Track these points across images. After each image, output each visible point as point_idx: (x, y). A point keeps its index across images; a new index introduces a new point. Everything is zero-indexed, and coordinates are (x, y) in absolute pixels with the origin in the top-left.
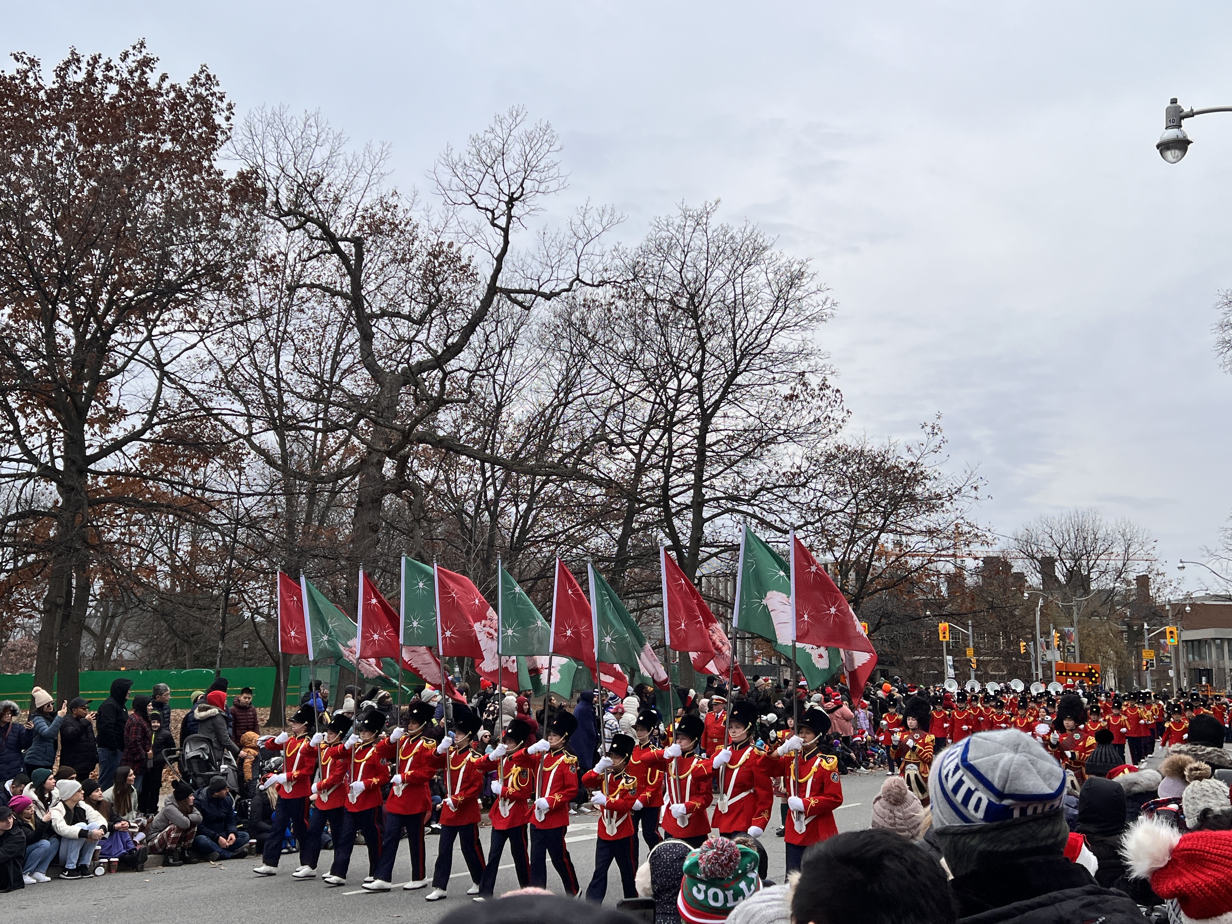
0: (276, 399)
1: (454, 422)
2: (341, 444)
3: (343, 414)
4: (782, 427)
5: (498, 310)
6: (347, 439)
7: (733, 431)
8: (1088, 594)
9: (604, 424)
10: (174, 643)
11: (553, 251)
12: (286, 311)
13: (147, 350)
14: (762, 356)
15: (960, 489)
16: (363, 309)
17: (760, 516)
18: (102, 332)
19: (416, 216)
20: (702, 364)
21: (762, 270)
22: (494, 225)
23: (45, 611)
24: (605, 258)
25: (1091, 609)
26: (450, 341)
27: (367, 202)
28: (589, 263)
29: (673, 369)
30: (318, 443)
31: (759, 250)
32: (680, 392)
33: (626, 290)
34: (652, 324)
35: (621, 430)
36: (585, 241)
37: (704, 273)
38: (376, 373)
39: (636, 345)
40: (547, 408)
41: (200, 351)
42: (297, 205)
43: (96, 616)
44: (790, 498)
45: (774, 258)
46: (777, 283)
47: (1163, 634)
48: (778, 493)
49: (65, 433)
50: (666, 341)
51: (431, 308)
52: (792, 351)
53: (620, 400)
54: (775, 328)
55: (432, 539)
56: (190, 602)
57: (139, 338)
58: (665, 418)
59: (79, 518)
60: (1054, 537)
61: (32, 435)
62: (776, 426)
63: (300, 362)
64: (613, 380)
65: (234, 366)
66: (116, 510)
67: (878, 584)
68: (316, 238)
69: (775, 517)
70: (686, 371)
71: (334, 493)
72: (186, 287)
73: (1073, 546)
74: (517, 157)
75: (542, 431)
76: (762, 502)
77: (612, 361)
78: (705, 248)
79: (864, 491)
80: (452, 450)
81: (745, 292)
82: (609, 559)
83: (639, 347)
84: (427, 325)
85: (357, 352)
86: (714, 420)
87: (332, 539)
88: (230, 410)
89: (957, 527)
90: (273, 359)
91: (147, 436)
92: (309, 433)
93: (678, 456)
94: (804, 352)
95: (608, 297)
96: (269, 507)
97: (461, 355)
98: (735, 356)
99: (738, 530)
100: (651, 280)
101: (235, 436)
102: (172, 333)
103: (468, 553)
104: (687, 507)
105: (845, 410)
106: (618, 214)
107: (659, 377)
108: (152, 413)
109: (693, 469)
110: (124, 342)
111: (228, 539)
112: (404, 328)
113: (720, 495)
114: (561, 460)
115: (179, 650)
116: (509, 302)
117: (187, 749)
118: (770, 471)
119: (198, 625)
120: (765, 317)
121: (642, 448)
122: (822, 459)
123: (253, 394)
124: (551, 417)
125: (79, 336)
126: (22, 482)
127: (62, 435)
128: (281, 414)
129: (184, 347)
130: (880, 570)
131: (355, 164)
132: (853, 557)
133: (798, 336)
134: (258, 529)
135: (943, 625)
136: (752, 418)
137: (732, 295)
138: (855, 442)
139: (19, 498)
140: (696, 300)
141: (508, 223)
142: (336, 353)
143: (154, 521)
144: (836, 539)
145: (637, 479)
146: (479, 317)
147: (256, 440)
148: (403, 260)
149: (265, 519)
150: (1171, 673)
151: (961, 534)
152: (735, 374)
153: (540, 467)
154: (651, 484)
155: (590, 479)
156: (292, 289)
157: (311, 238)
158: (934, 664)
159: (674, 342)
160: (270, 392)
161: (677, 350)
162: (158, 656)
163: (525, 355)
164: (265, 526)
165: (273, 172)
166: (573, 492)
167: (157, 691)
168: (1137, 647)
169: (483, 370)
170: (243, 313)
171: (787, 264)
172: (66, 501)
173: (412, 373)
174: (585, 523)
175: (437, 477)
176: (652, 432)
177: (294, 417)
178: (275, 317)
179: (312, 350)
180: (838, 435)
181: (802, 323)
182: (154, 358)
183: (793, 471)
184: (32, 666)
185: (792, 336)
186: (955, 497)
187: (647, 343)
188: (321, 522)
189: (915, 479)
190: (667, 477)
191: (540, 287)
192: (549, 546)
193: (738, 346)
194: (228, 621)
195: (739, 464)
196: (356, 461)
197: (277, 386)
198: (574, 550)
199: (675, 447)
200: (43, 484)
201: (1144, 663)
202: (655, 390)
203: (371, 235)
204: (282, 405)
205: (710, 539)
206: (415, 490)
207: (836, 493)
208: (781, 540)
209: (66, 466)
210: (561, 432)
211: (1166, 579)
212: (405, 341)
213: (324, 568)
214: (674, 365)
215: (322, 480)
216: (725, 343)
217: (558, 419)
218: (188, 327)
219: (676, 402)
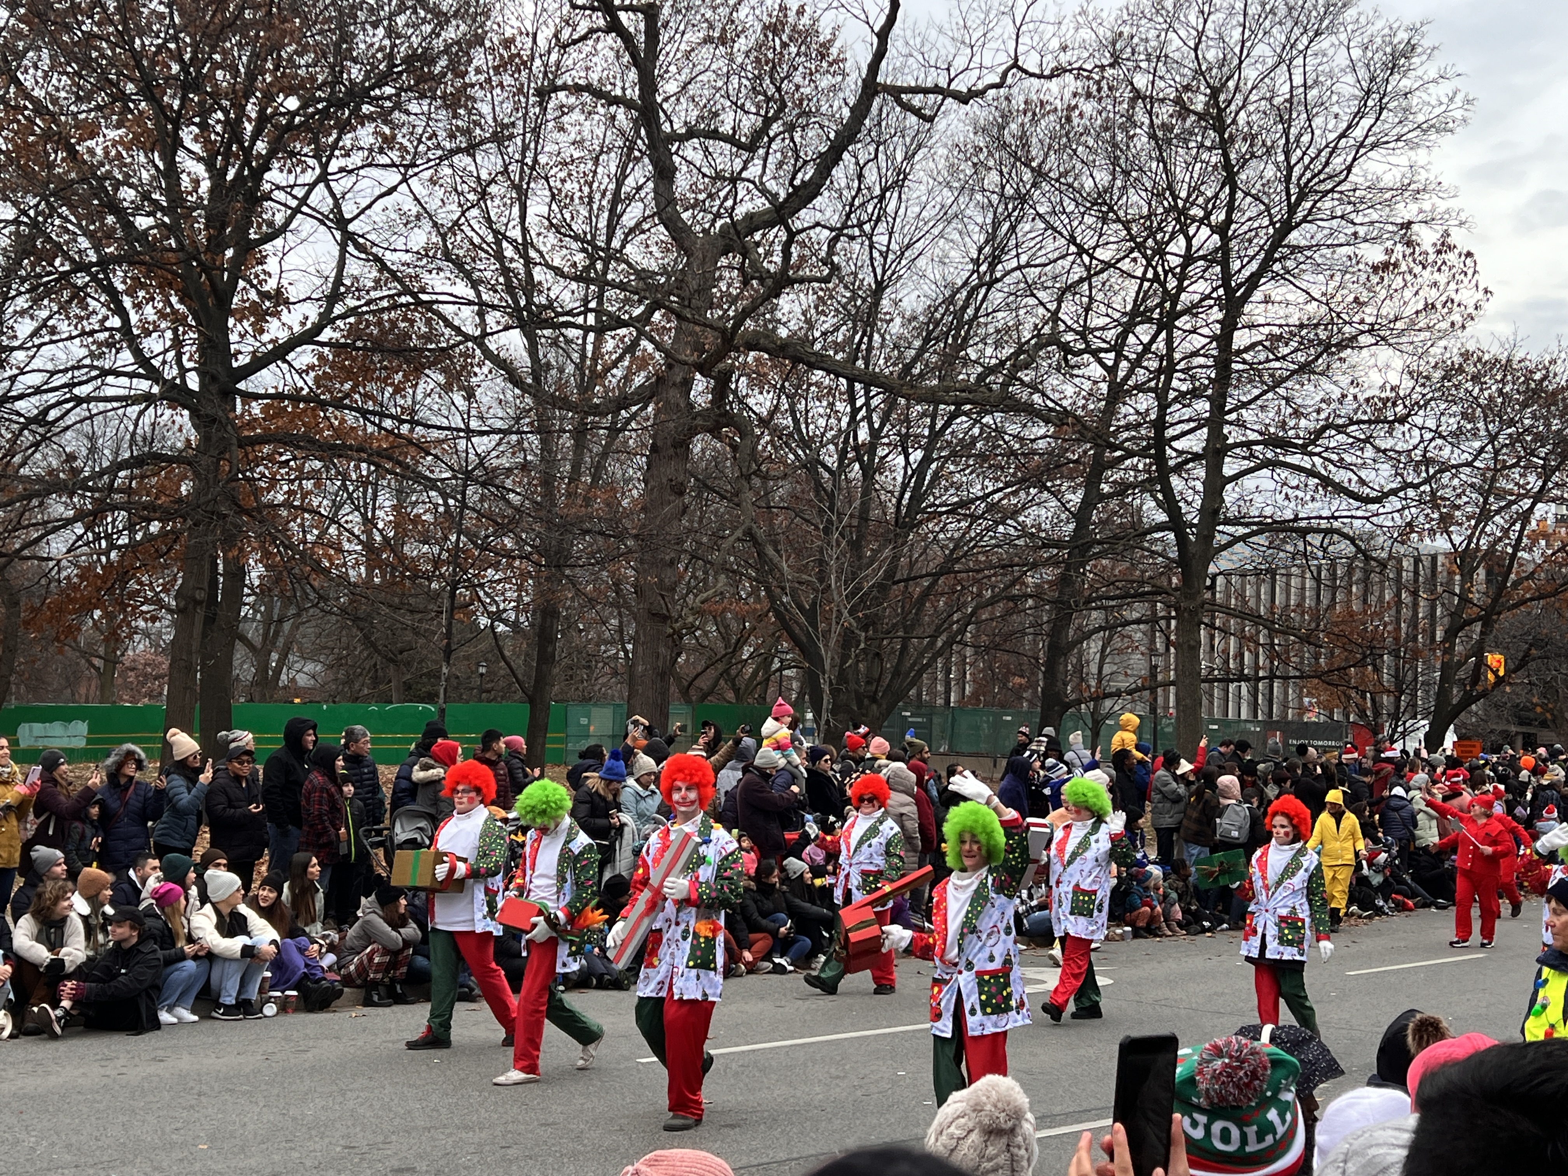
0: (522, 276)
1: (804, 313)
2: (627, 351)
3: (626, 301)
4: (1368, 320)
5: (879, 124)
6: (635, 343)
7: (1280, 326)
9: (1055, 317)
10: (373, 662)
11: (974, 20)
12: (536, 130)
13: (320, 198)
14: (1336, 196)
16: (659, 126)
17: (1323, 472)
18: (251, 168)
20: (1231, 207)
21: (1341, 43)
23: (179, 611)
24: (1064, 28)
26: (799, 178)
28: (1036, 38)
29: (1178, 220)
30: (590, 348)
31: (1336, 7)
32: (1188, 259)
33: (1099, 82)
34: (1142, 141)
35: (1085, 326)
37: (1237, 50)
38: (679, 234)
39: (1114, 179)
40: (958, 290)
43: (254, 619)
44: (1377, 442)
45: (1363, 20)
46: (1368, 65)
48: (1356, 434)
49: (199, 331)
50: (1167, 171)
51: (769, 121)
52: (1390, 185)
53: (1085, 274)
54: (1361, 145)
55: (769, 508)
56: (397, 600)
57: (309, 177)
58: (1161, 305)
59: (224, 467)
61: (150, 334)
62: (1356, 319)
63: (559, 216)
64: (1072, 240)
65: (456, 223)
66: (281, 454)
67: (1529, 589)
68: (582, 7)
69: (1350, 474)
70: (1201, 222)
71: (614, 431)
72: (377, 92)
75: (949, 330)
76: (1327, 449)
77: (1071, 208)
79: (1509, 431)
80: (801, 361)
81: (1310, 82)
82: (1058, 544)
83: (1119, 183)
84: (762, 151)
85: (650, 197)
86: (1247, 308)
87: (612, 504)
88: (451, 295)
90: (516, 210)
91: (324, 336)
92: (572, 333)
93: (1182, 371)
94: (1413, 187)
95: (1067, 95)
96: (514, 454)
97: (818, 201)
98: (1289, 195)
99: (1283, 495)
100: (1144, 65)
101: (459, 338)
102: (358, 169)
104: (1196, 457)
105: (1481, 288)
107: (1152, 235)
108: (332, 300)
109: (1210, 392)
110: (284, 184)
111: (451, 502)
112: (724, 157)
113: (1254, 436)
114: (981, 377)
115: (380, 673)
116: (898, 109)
117: (398, 829)
118: (1344, 396)
119: (409, 636)
120: (1345, 125)
121: (1119, 356)
122: (1438, 375)
123: (488, 269)
124: (966, 306)
125: (216, 175)
126: (137, 408)
127: (195, 334)
128: (530, 302)
129: (377, 193)
130: (1531, 568)
132: (1484, 543)
133: (1402, 158)
134: (497, 487)
136: (1315, 304)
137: (1286, 88)
138: (1496, 344)
139: (134, 434)
140: (1222, 97)
142: (616, 199)
143: (339, 473)
144: (1457, 513)
145: (1110, 411)
146: (847, 136)
147: (492, 344)
148: (724, 40)
149: (509, 471)
152: (1287, 227)
153: (947, 390)
154: (1133, 418)
155: (1030, 410)
156: (543, 94)
159: (1180, 173)
160: (514, 265)
161: (1185, 186)
162: (349, 682)
163: (924, 199)
164: (509, 483)
166: (1000, 432)
167: (351, 736)
169: (853, 226)
170: (467, 132)
171: (1387, 31)
172: (204, 438)
173: (738, 233)
174: (1024, 483)
175: (777, 407)
176: (1139, 329)
177: (550, 306)
178: (519, 140)
179: (577, 196)
180: (1466, 333)
181: (1410, 136)
182: (332, 211)
183: (1383, 395)
184: (161, 694)
185: (1392, 159)
187: (1134, 174)
188: (596, 478)
190: (1163, 407)
191: (951, 81)
192: (959, 521)
193: (1294, 179)
194: (454, 630)
195: (1289, 384)
196: (648, 378)
197: (524, 255)
198: (1001, 529)
199: (1177, 356)
200: (168, 412)
202: (1145, 256)
204: (531, 286)
205: (1233, 512)
206: (742, 427)
207: (1458, 434)
208: (1360, 513)
209: (202, 384)
210: (982, 331)
212: (726, 179)
213: (599, 551)
214: (1181, 212)
215: (596, 411)
216: (1270, 173)
217: (977, 309)
218: (383, 160)
219: (1182, 277)
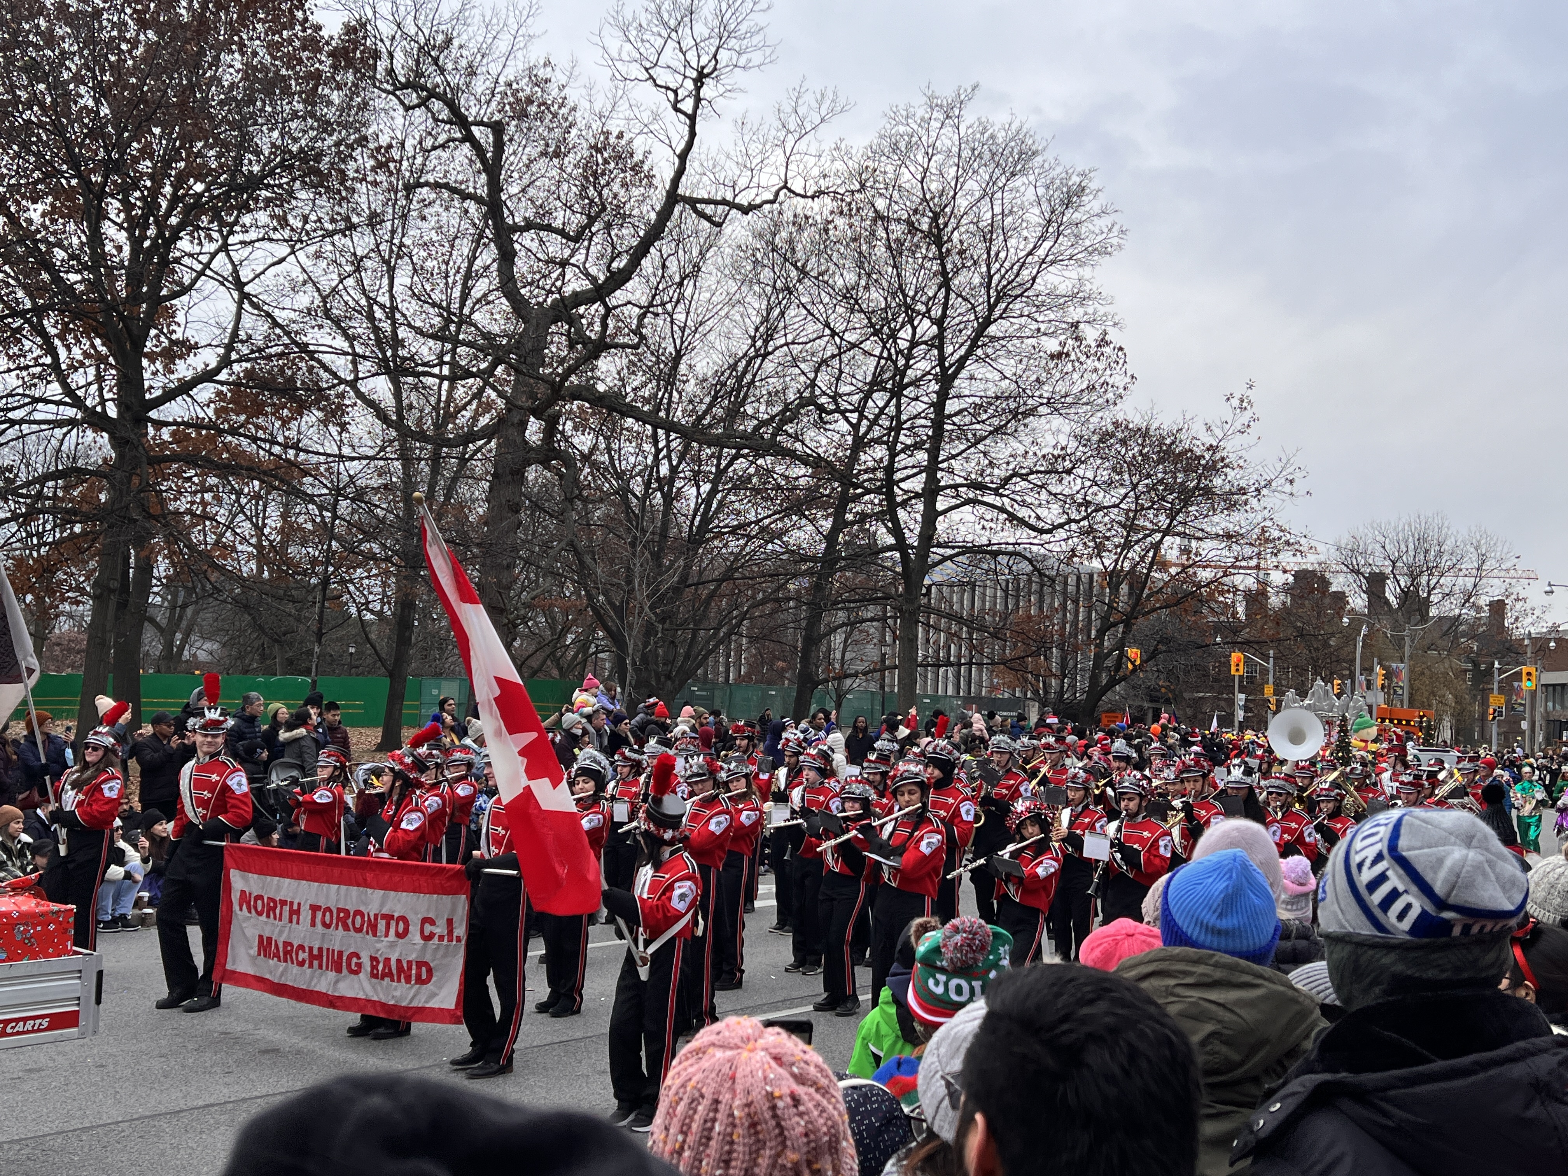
0: (389, 334)
1: (619, 373)
2: (474, 397)
3: (474, 357)
4: (1046, 395)
5: (679, 226)
6: (481, 391)
7: (981, 397)
8: (1426, 622)
9: (813, 384)
10: (261, 642)
11: (754, 149)
12: (404, 217)
13: (220, 263)
14: (1024, 299)
15: (1269, 483)
16: (503, 219)
17: (1010, 509)
18: (164, 238)
19: (573, 95)
20: (945, 307)
21: (1030, 183)
22: (677, 110)
23: (94, 597)
24: (822, 160)
25: (1426, 642)
26: (615, 265)
27: (509, 74)
28: (802, 166)
29: (906, 312)
30: (444, 393)
31: (1026, 156)
32: (914, 344)
33: (850, 204)
34: (881, 251)
35: (835, 392)
36: (797, 136)
37: (953, 184)
38: (519, 306)
39: (859, 279)
40: (740, 360)
41: (290, 267)
42: (419, 74)
43: (161, 606)
44: (1050, 488)
45: (1046, 166)
46: (1049, 201)
47: (1518, 676)
48: (1035, 481)
49: (117, 369)
50: (899, 275)
51: (592, 220)
52: (1064, 293)
53: (836, 352)
54: (1043, 262)
55: (589, 525)
56: (281, 592)
57: (212, 247)
58: (893, 378)
59: (136, 480)
60: (1387, 547)
61: (76, 369)
62: (1037, 394)
63: (420, 287)
64: (827, 325)
65: (335, 289)
66: (185, 472)
67: (1158, 600)
68: (443, 121)
69: (1029, 512)
70: (924, 316)
71: (463, 461)
72: (272, 181)
73: (1411, 560)
74: (710, 18)
75: (732, 390)
76: (1013, 492)
77: (826, 300)
78: (955, 150)
79: (1147, 481)
80: (615, 410)
81: (1006, 212)
82: (814, 559)
83: (863, 282)
84: (586, 243)
85: (495, 274)
86: (957, 383)
87: (461, 518)
88: (330, 347)
89: (1263, 531)
90: (385, 281)
91: (223, 376)
92: (432, 381)
93: (908, 429)
94: (1080, 295)
95: (826, 212)
96: (380, 475)
97: (629, 285)
98: (989, 297)
99: (980, 526)
100: (883, 192)
101: (336, 381)
102: (255, 242)
103: (633, 545)
104: (917, 495)
105: (1129, 374)
106: (842, 100)
107: (887, 323)
108: (229, 348)
109: (927, 446)
110: (193, 251)
111: (326, 513)
112: (556, 246)
113: (960, 481)
114: (756, 428)
115: (267, 651)
116: (694, 216)
118: (1027, 453)
119: (290, 621)
120: (1031, 246)
121: (862, 417)
122: (1095, 438)
123: (360, 326)
124: (745, 372)
125: (136, 243)
126: (63, 430)
127: (114, 372)
128: (395, 355)
129: (270, 260)
130: (1161, 584)
131: (495, 21)
132: (1127, 565)
133: (1073, 273)
134: (365, 503)
135: (1236, 656)
136: (1007, 381)
137: (989, 215)
138: (1138, 416)
139: (59, 450)
140: (941, 221)
141: (696, 107)
142: (468, 276)
143: (233, 488)
144: (1107, 543)
145: (854, 458)
146: (655, 233)
147: (362, 387)
148: (557, 154)
149: (375, 490)
150: (1524, 725)
151: (1267, 540)
152: (988, 322)
153: (729, 437)
154: (870, 464)
155: (792, 454)
156: (410, 188)
157: (436, 120)
158: (1223, 703)
159: (908, 275)
160: (382, 325)
161: (913, 287)
162: (240, 657)
163: (714, 287)
164: (375, 500)
165: (386, 29)
166: (769, 472)
167: (247, 700)
168: (1483, 690)
169: (657, 306)
170: (346, 218)
171: (1064, 175)
172: (120, 456)
173: (565, 306)
174: (787, 512)
175: (596, 446)
176: (875, 395)
177: (412, 359)
178: (388, 225)
179: (436, 271)
180: (1117, 408)
181: (1079, 256)
182: (231, 275)
183: (1055, 453)
184: (82, 665)
185: (1066, 273)
186: (1264, 492)
187: (874, 276)
188: (448, 497)
189: (1213, 468)
190: (893, 455)
191: (736, 196)
192: (738, 540)
193: (993, 285)
194: (327, 618)
195: (987, 442)
196: (491, 419)
197: (391, 316)
198: (770, 546)
199: (904, 417)
201: (1491, 711)
202: (882, 340)
203: (513, 118)
204: (397, 343)
205: (944, 538)
206: (567, 460)
207: (1110, 483)
208: (1036, 541)
209: (119, 412)
210: (757, 392)
211: (1528, 606)
212: (555, 263)
214: (908, 307)
215: (450, 444)
216: (977, 280)
217: (754, 376)
218: (275, 235)
219: (909, 357)
